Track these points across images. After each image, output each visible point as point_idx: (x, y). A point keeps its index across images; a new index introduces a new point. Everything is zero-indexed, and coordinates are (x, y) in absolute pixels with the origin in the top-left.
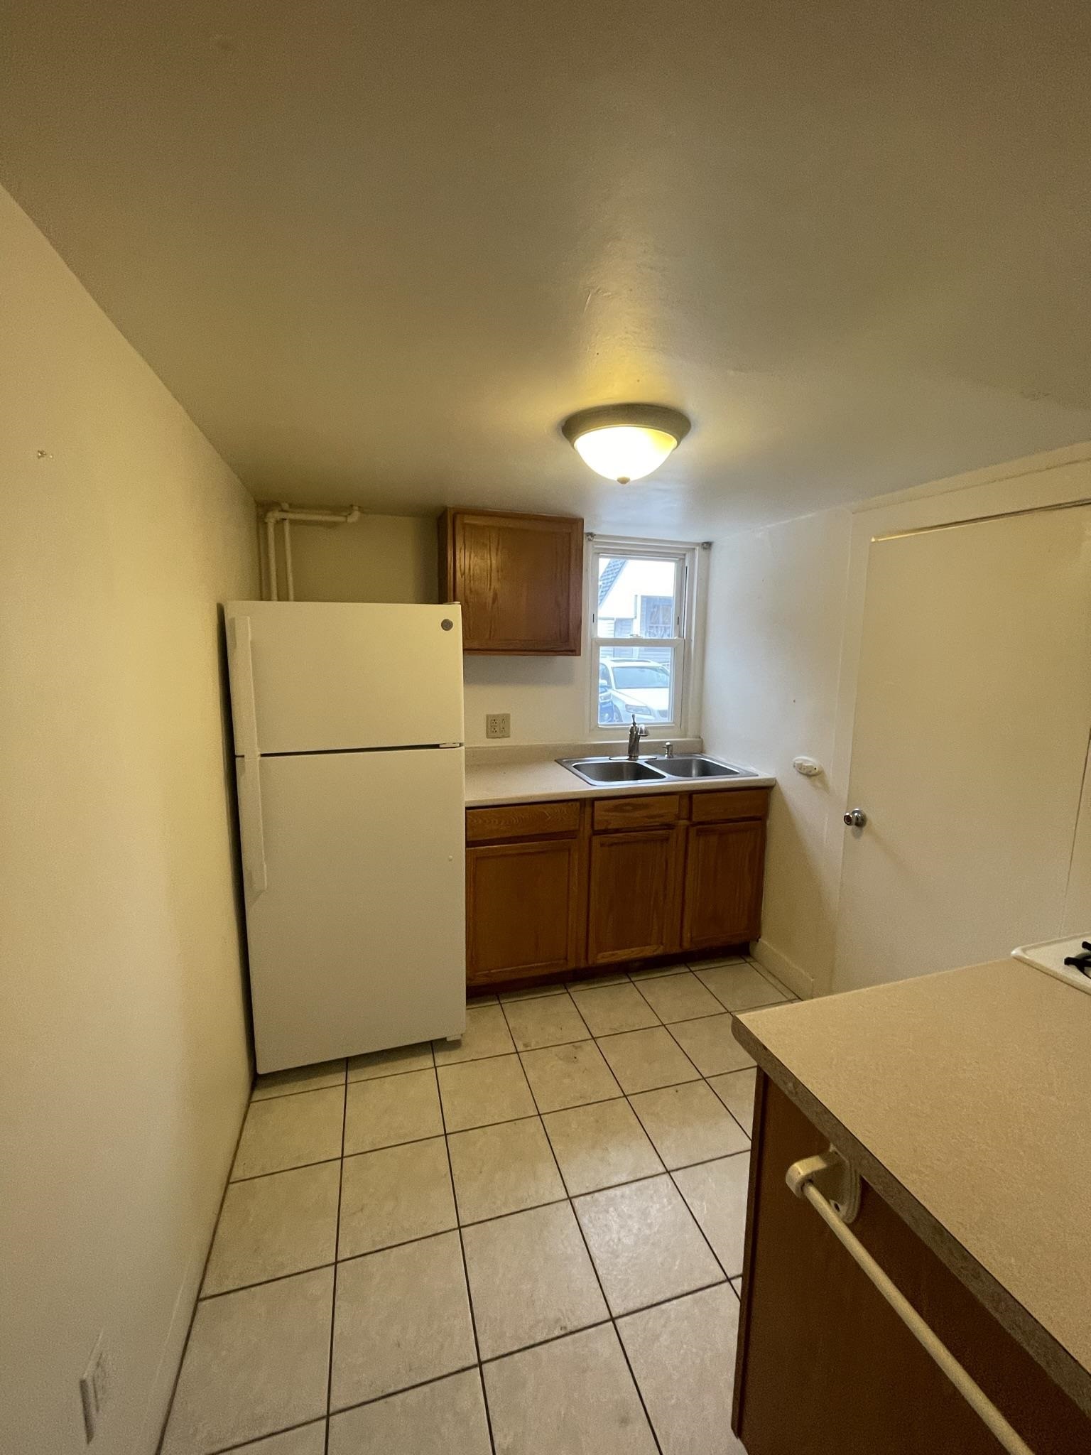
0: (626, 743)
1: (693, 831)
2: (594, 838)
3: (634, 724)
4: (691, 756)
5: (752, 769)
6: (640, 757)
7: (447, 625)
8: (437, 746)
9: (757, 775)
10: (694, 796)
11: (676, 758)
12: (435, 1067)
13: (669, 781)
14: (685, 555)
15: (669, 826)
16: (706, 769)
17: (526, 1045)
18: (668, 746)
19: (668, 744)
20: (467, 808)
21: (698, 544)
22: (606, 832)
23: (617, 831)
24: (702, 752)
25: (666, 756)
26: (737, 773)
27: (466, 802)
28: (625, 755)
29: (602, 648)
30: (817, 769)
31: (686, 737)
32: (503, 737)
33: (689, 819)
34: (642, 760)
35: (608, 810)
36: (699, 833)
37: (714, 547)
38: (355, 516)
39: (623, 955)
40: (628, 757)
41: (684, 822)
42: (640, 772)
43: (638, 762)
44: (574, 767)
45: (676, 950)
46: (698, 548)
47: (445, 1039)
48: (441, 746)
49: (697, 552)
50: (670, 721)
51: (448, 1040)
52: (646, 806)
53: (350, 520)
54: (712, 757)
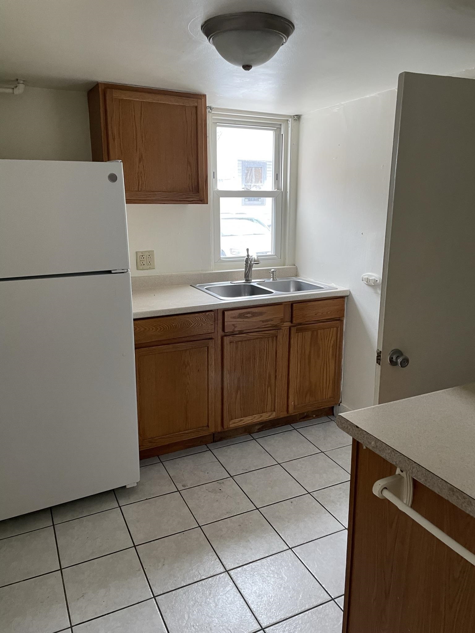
0: (243, 271)
1: (293, 330)
2: (225, 338)
3: (248, 256)
4: (290, 279)
5: (333, 285)
6: (253, 281)
7: (113, 178)
8: (109, 272)
9: (337, 289)
10: (294, 305)
11: (279, 280)
12: (120, 507)
13: (276, 295)
14: (281, 125)
15: (277, 328)
16: (299, 287)
17: (183, 486)
18: (273, 271)
19: (273, 270)
20: (134, 320)
21: (290, 117)
22: (233, 334)
23: (241, 332)
24: (297, 275)
25: (272, 279)
26: (323, 288)
27: (135, 314)
28: (242, 280)
29: (221, 199)
30: (378, 282)
31: (284, 266)
32: (150, 269)
33: (292, 322)
34: (255, 282)
35: (234, 318)
36: (298, 331)
37: (302, 117)
38: (21, 88)
39: (248, 420)
40: (244, 281)
41: (289, 324)
42: (254, 291)
43: (252, 284)
44: (206, 289)
45: (283, 414)
46: (290, 119)
47: (125, 486)
48: (113, 272)
49: (290, 123)
50: (273, 254)
51: (128, 487)
52: (261, 314)
53: (17, 91)
54: (304, 279)
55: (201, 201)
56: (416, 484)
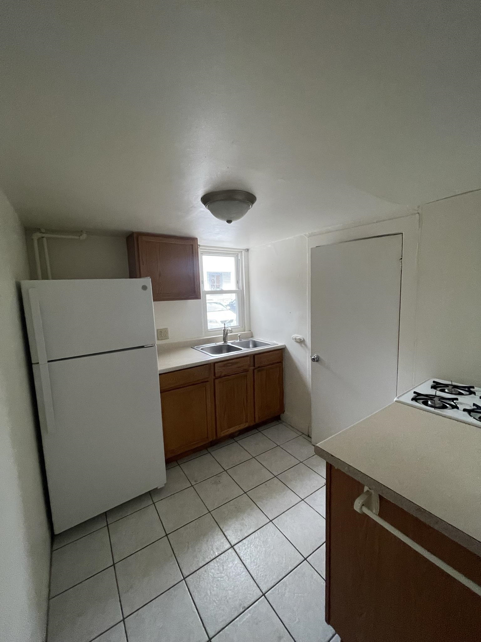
0: (223, 336)
1: (256, 371)
2: (216, 380)
3: (225, 327)
4: (249, 339)
5: (275, 342)
6: (228, 342)
7: (144, 288)
8: (143, 347)
9: (278, 344)
10: (255, 356)
11: (243, 340)
12: (154, 503)
13: (244, 351)
14: (238, 254)
15: (247, 371)
16: (255, 345)
17: (195, 481)
18: (239, 336)
19: (239, 335)
20: (160, 374)
21: (243, 250)
22: (220, 377)
23: (225, 376)
24: (252, 337)
25: (239, 340)
26: (269, 344)
27: (160, 371)
28: (222, 342)
29: (207, 295)
30: (302, 340)
31: (244, 331)
32: (166, 339)
33: (254, 366)
34: (229, 343)
35: (221, 367)
36: (259, 371)
37: (249, 251)
38: (84, 236)
39: (232, 430)
40: (223, 342)
41: (252, 368)
42: (230, 349)
43: (228, 344)
44: (201, 349)
45: (252, 424)
46: (243, 251)
47: (157, 488)
48: (145, 346)
49: (243, 253)
50: (238, 325)
51: (159, 488)
52: (237, 363)
53: (81, 238)
54: (257, 339)
55: (197, 297)
56: (381, 498)
